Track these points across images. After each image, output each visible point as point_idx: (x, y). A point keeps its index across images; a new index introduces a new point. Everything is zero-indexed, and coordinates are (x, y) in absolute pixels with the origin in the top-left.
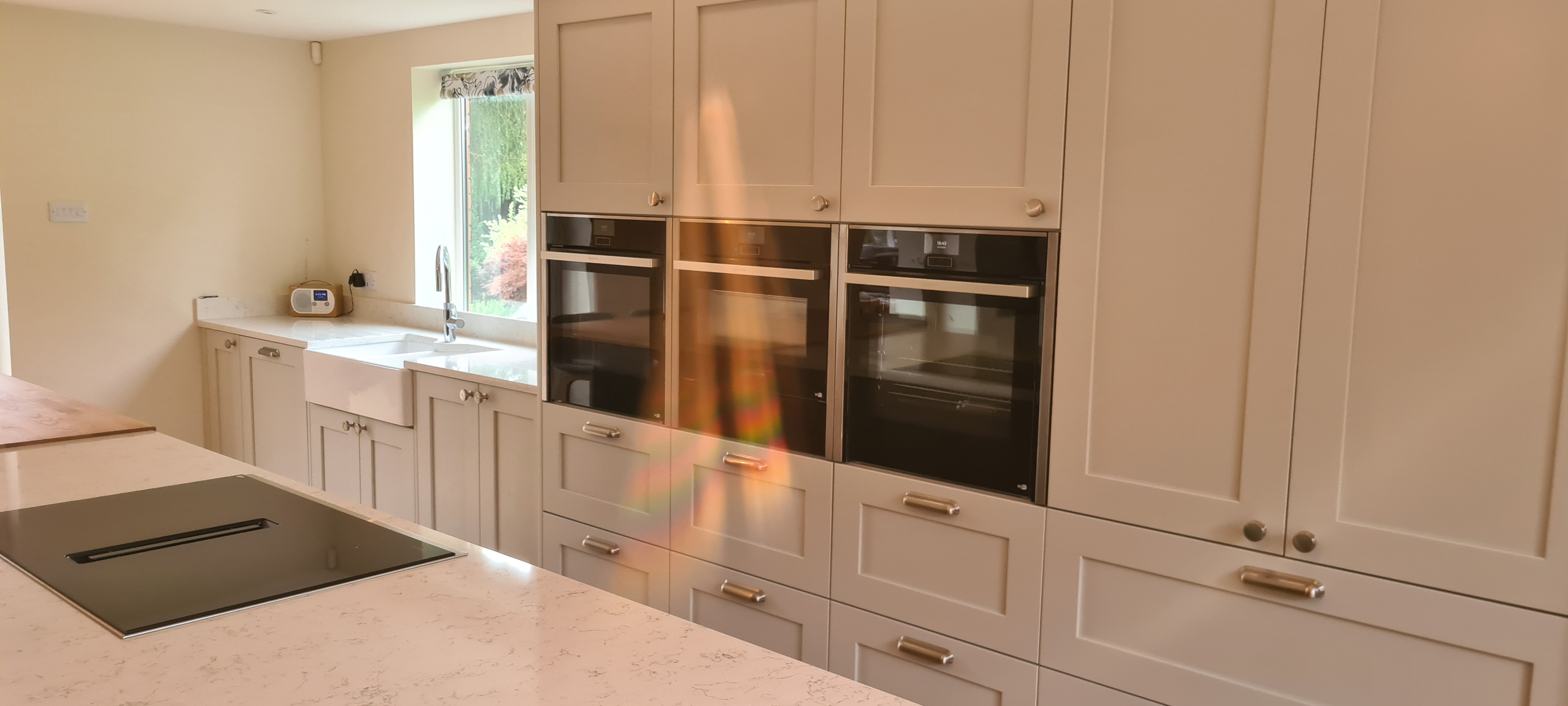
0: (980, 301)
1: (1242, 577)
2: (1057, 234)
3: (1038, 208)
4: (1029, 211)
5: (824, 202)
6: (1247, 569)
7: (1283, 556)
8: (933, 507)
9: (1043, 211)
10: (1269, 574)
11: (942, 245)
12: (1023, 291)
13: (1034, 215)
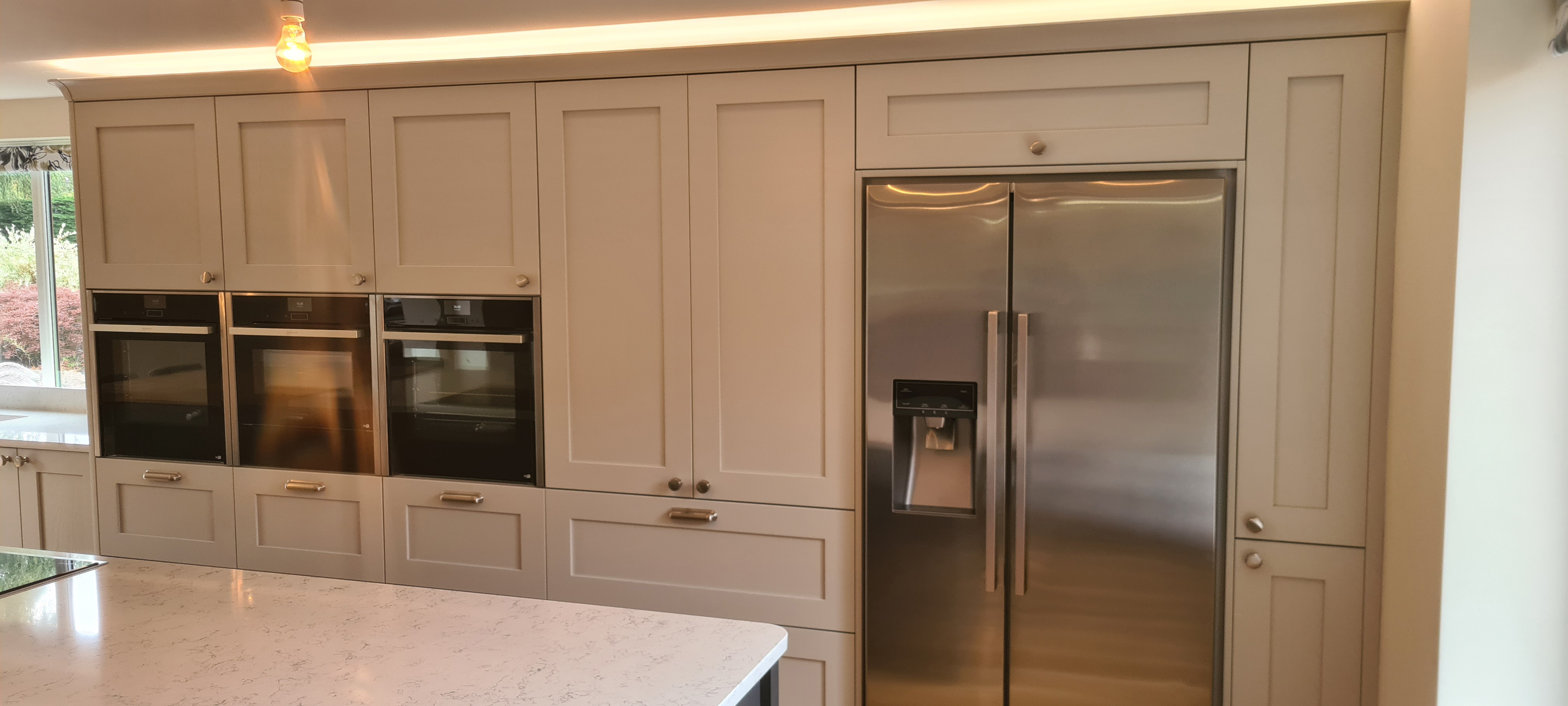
0: (489, 347)
1: (670, 515)
2: (539, 298)
3: (524, 280)
4: (518, 282)
5: (362, 279)
6: (673, 510)
7: (693, 498)
8: (461, 499)
9: (528, 283)
10: (688, 511)
11: (458, 308)
12: (518, 339)
13: (522, 286)
